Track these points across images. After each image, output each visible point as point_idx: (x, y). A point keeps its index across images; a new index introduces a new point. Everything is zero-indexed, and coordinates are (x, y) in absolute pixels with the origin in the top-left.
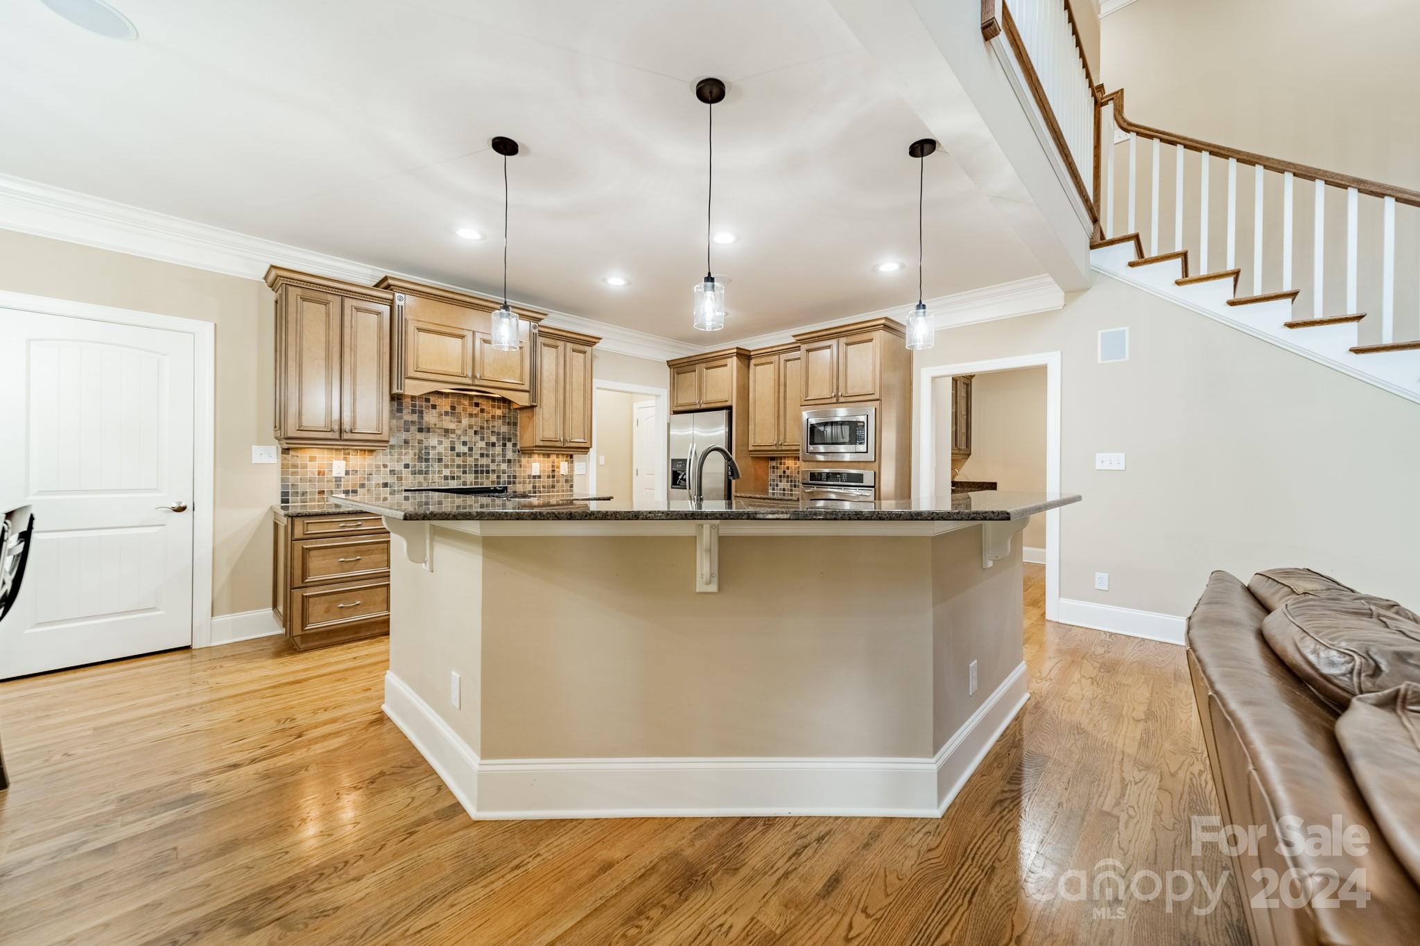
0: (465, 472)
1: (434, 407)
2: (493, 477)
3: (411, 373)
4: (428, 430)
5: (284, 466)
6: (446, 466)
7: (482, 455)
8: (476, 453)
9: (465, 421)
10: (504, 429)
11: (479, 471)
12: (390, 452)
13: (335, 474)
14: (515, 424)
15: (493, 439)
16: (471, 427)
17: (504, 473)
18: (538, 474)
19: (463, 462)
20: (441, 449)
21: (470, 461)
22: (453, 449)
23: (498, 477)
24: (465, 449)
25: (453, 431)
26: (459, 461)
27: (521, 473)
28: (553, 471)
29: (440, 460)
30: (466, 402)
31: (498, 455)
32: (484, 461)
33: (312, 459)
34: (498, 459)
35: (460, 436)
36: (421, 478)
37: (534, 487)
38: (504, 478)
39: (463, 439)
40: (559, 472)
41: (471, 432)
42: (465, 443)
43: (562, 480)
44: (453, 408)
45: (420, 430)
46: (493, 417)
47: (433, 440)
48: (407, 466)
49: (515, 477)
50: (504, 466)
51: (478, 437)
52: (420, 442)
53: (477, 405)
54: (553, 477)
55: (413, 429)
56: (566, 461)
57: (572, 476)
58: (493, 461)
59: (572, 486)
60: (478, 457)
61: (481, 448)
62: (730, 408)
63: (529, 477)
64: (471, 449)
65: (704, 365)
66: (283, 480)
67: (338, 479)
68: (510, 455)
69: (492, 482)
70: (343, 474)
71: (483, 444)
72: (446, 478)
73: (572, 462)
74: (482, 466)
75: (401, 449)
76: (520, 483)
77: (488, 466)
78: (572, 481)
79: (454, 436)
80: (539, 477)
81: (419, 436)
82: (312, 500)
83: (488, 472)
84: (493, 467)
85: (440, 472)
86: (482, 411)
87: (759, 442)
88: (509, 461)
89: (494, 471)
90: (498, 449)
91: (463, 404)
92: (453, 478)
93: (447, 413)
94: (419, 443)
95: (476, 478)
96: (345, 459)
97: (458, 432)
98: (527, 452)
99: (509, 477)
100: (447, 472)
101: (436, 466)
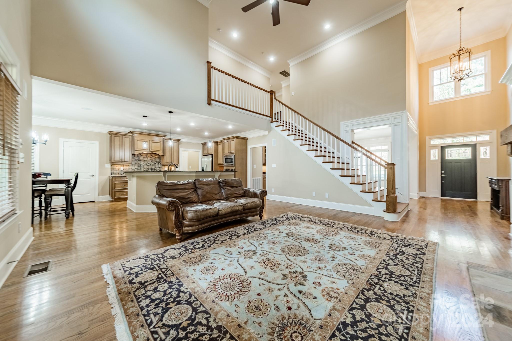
0: (149, 170)
1: (142, 156)
3: (136, 150)
4: (141, 161)
5: (111, 168)
6: (145, 168)
8: (152, 165)
9: (149, 159)
10: (158, 160)
11: (152, 169)
12: (132, 165)
13: (121, 170)
14: (161, 159)
15: (156, 162)
16: (150, 160)
17: (158, 170)
20: (143, 165)
21: (150, 167)
22: (146, 165)
24: (149, 165)
25: (146, 161)
26: (148, 167)
27: (162, 170)
28: (170, 169)
30: (149, 155)
32: (153, 167)
33: (117, 167)
41: (150, 161)
42: (149, 163)
44: (146, 156)
45: (139, 161)
46: (155, 158)
47: (142, 163)
48: (136, 168)
50: (158, 168)
51: (152, 162)
52: (139, 163)
53: (152, 155)
55: (137, 160)
56: (174, 167)
62: (212, 155)
66: (111, 171)
68: (160, 166)
70: (123, 170)
71: (153, 164)
75: (135, 165)
81: (139, 162)
82: (117, 174)
83: (154, 170)
84: (155, 168)
87: (220, 162)
90: (157, 165)
96: (123, 167)
98: (163, 165)
101: (142, 168)
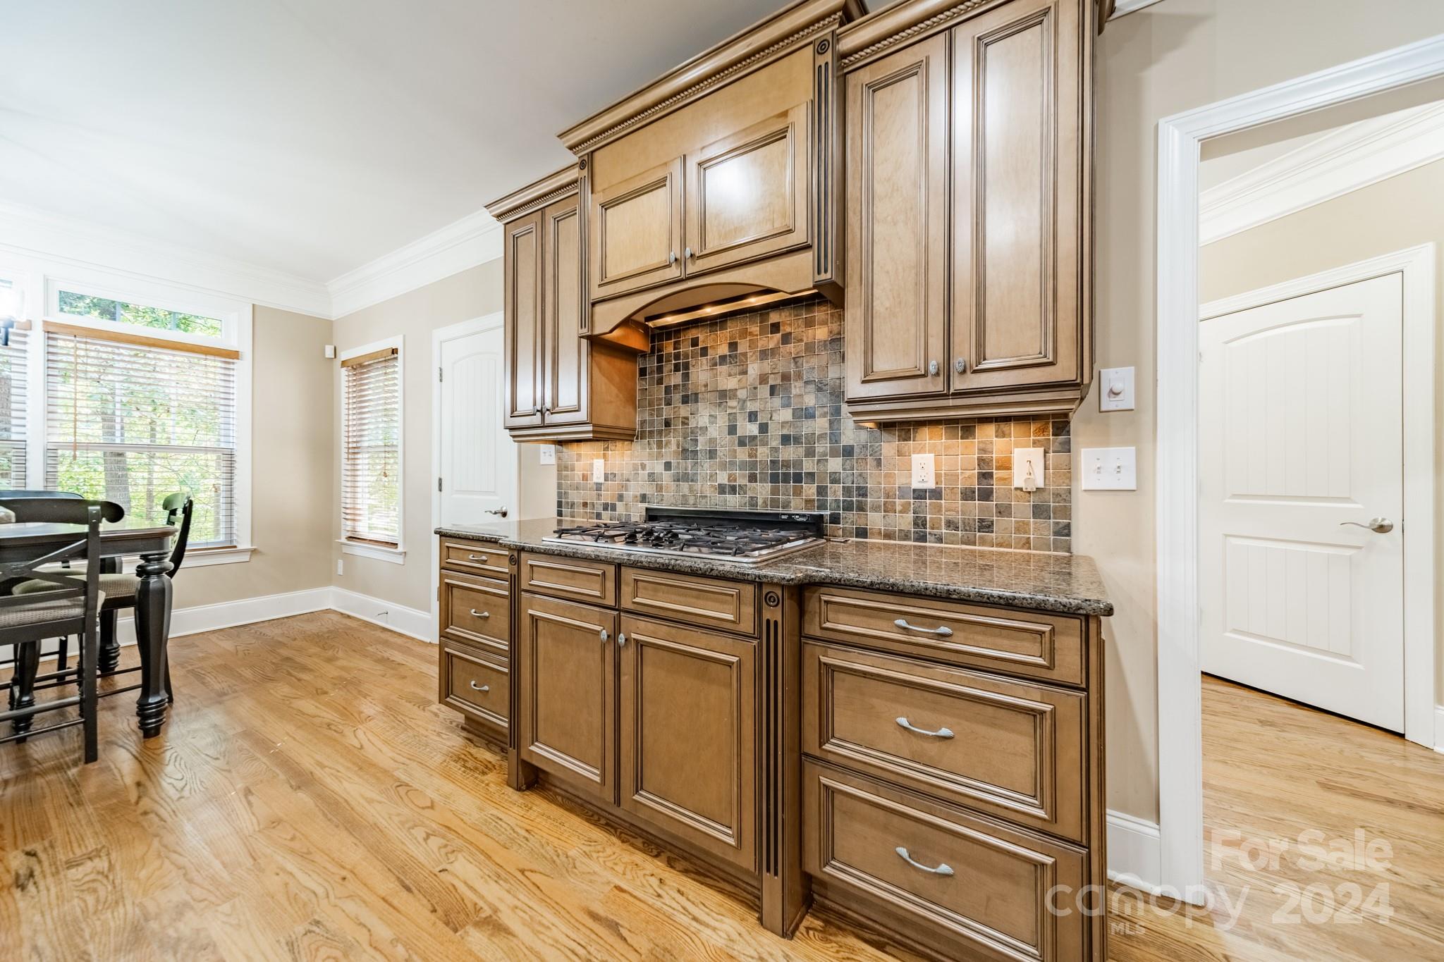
0: (753, 478)
1: (704, 352)
2: (810, 490)
4: (697, 398)
5: (559, 469)
6: (723, 466)
7: (786, 440)
8: (775, 432)
11: (783, 475)
12: (649, 444)
13: (595, 480)
15: (810, 400)
16: (763, 379)
17: (835, 481)
18: (931, 485)
19: (750, 456)
20: (713, 432)
21: (763, 453)
22: (732, 430)
23: (822, 491)
24: (753, 429)
25: (733, 394)
26: (742, 454)
27: (875, 481)
28: (985, 476)
29: (712, 454)
30: (758, 328)
31: (822, 436)
32: (790, 453)
33: (579, 457)
34: (821, 447)
35: (744, 401)
36: (685, 487)
37: (920, 522)
38: (836, 493)
39: (751, 407)
40: (1008, 480)
41: (764, 391)
42: (752, 416)
43: (1025, 507)
44: (734, 346)
45: (686, 400)
46: (810, 348)
47: (703, 416)
48: (668, 466)
49: (863, 492)
50: (835, 464)
51: (777, 401)
52: (685, 422)
53: (775, 328)
54: (986, 495)
56: (1035, 444)
57: (1065, 497)
58: (810, 453)
59: (1066, 531)
60: (775, 443)
61: (784, 424)
63: (903, 492)
64: (764, 428)
66: (558, 486)
67: (598, 487)
69: (807, 501)
70: (602, 480)
71: (786, 415)
72: (722, 489)
73: (1066, 448)
74: (786, 464)
75: (661, 437)
76: (876, 509)
77: (798, 463)
78: (1066, 511)
79: (733, 403)
80: (936, 494)
81: (684, 411)
82: (579, 516)
83: (798, 478)
84: (808, 466)
85: (713, 477)
86: (786, 339)
88: (848, 452)
89: (811, 475)
91: (751, 334)
92: (733, 490)
93: (723, 359)
94: (683, 423)
95: (775, 491)
96: (605, 456)
97: (742, 394)
99: (847, 491)
100: (723, 478)
101: (706, 466)
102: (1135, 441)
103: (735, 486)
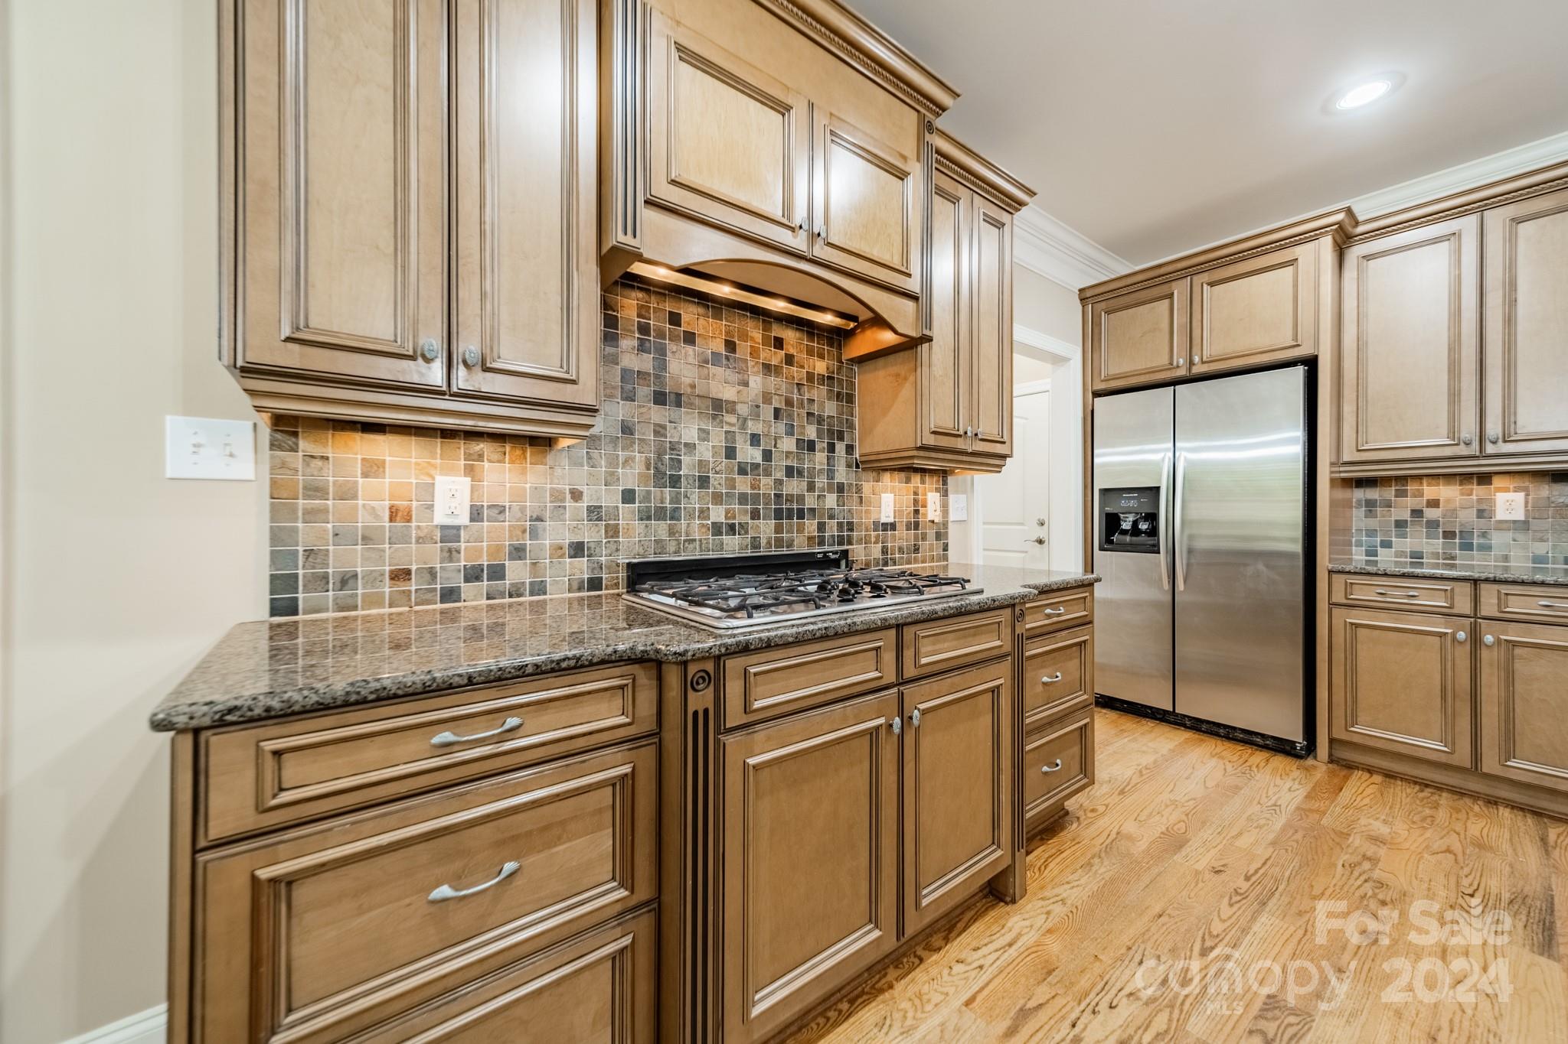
0: (755, 515)
1: (690, 338)
2: (811, 526)
4: (678, 400)
5: (280, 494)
6: (717, 498)
7: (790, 472)
8: (779, 463)
9: (757, 382)
10: (830, 409)
11: (787, 511)
12: (589, 458)
13: (440, 518)
14: (850, 399)
15: (811, 432)
16: (767, 398)
17: (831, 517)
18: (891, 520)
19: (753, 487)
20: (705, 452)
21: (766, 484)
22: (730, 453)
23: (821, 527)
24: (755, 455)
25: (731, 407)
26: (743, 485)
27: (864, 518)
28: (916, 512)
29: (703, 482)
30: (757, 334)
31: (821, 471)
32: (794, 487)
33: (373, 468)
34: (821, 481)
35: (745, 420)
36: (661, 528)
37: (884, 551)
38: (832, 530)
39: (753, 427)
40: (925, 515)
41: (767, 412)
42: (755, 440)
43: (931, 533)
44: (731, 346)
45: (660, 398)
46: (810, 377)
47: (688, 428)
48: (628, 496)
49: (851, 527)
50: (831, 501)
51: (781, 427)
52: (659, 430)
53: (779, 343)
54: (917, 526)
55: (643, 393)
56: (936, 490)
57: (945, 525)
58: (811, 487)
59: (946, 548)
60: (780, 474)
61: (788, 454)
62: (1307, 363)
63: (876, 524)
64: (767, 455)
65: (1205, 277)
66: (276, 536)
67: (450, 534)
68: (842, 475)
69: (810, 539)
70: (464, 519)
71: (788, 444)
72: (717, 529)
73: (946, 492)
74: (790, 499)
75: (615, 448)
76: (860, 542)
77: (801, 499)
78: (946, 535)
79: (731, 418)
80: (893, 526)
81: (657, 414)
82: (374, 601)
83: (801, 514)
84: (810, 502)
85: (704, 513)
86: (789, 360)
88: (841, 488)
89: (812, 510)
90: (820, 457)
91: (752, 339)
92: (732, 529)
93: (716, 358)
94: (656, 433)
95: (778, 529)
96: (469, 471)
97: (743, 410)
98: (875, 466)
99: (840, 525)
100: (718, 514)
101: (695, 499)
102: (964, 492)
103: (734, 524)
